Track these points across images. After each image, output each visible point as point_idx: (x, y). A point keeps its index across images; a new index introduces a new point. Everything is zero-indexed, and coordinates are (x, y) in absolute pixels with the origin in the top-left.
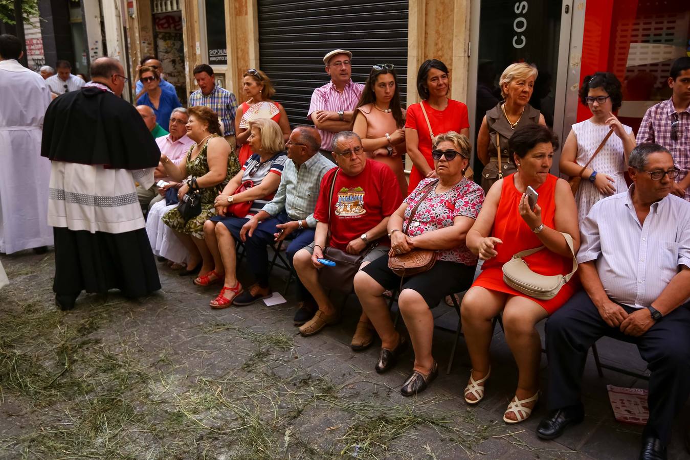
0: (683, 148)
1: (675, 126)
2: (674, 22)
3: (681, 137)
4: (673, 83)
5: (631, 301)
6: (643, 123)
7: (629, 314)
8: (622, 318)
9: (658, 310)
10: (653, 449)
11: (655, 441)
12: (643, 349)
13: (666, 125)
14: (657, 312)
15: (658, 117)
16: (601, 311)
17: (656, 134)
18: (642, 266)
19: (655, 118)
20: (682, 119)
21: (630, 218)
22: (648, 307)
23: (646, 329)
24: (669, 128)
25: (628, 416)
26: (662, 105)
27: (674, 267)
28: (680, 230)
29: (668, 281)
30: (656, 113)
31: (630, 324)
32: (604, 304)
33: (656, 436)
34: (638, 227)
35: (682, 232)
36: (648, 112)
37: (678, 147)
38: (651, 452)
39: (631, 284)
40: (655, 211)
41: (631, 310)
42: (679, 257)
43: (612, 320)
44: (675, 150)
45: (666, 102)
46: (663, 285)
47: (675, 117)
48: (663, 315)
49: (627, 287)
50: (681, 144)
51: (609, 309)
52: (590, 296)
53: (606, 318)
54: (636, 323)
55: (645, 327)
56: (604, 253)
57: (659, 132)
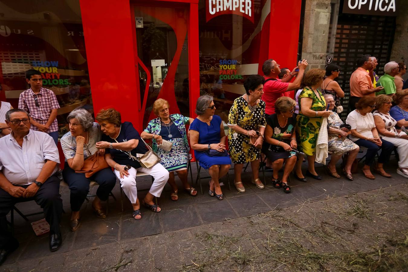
0: (43, 109)
1: (36, 100)
2: (38, 54)
3: (41, 105)
4: (29, 81)
5: (26, 182)
6: (20, 101)
7: (25, 189)
8: (22, 192)
9: (39, 182)
10: (55, 239)
11: (55, 235)
12: (37, 201)
13: (32, 100)
14: (39, 183)
15: (27, 97)
16: (10, 193)
17: (28, 105)
18: (27, 165)
19: (25, 98)
20: (39, 97)
21: (15, 145)
22: (34, 182)
23: (36, 192)
24: (34, 101)
25: (43, 231)
26: (27, 91)
27: (43, 161)
28: (41, 145)
29: (42, 168)
30: (25, 95)
31: (27, 193)
32: (11, 189)
33: (54, 233)
34: (20, 149)
35: (43, 145)
36: (20, 95)
37: (40, 109)
38: (54, 240)
39: (23, 175)
40: (27, 140)
41: (26, 187)
42: (44, 156)
43: (17, 195)
44: (40, 111)
45: (29, 90)
46: (40, 170)
47: (35, 96)
48: (42, 183)
49: (22, 177)
50: (41, 108)
51: (14, 190)
52: (2, 188)
53: (14, 195)
54: (30, 191)
55: (35, 191)
56: (4, 166)
57: (29, 103)
